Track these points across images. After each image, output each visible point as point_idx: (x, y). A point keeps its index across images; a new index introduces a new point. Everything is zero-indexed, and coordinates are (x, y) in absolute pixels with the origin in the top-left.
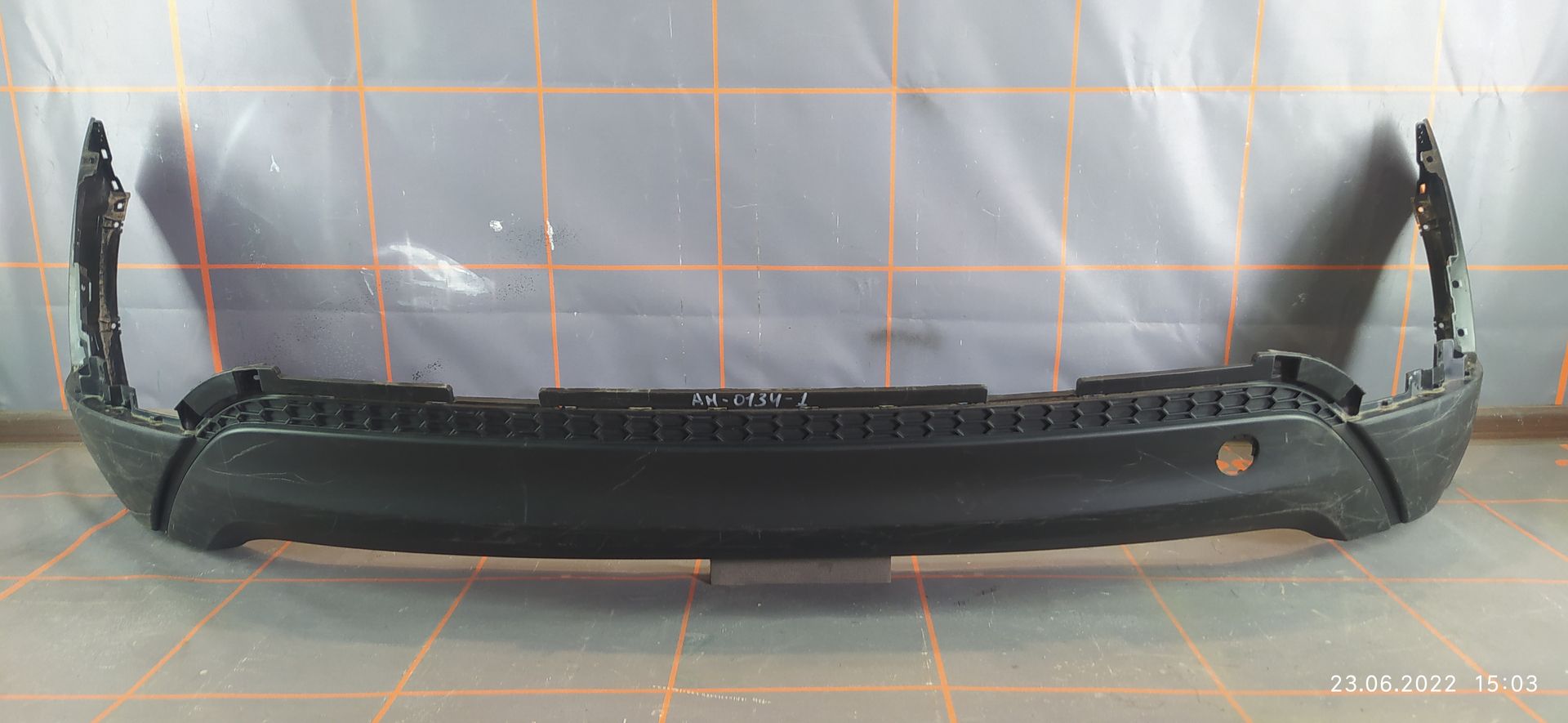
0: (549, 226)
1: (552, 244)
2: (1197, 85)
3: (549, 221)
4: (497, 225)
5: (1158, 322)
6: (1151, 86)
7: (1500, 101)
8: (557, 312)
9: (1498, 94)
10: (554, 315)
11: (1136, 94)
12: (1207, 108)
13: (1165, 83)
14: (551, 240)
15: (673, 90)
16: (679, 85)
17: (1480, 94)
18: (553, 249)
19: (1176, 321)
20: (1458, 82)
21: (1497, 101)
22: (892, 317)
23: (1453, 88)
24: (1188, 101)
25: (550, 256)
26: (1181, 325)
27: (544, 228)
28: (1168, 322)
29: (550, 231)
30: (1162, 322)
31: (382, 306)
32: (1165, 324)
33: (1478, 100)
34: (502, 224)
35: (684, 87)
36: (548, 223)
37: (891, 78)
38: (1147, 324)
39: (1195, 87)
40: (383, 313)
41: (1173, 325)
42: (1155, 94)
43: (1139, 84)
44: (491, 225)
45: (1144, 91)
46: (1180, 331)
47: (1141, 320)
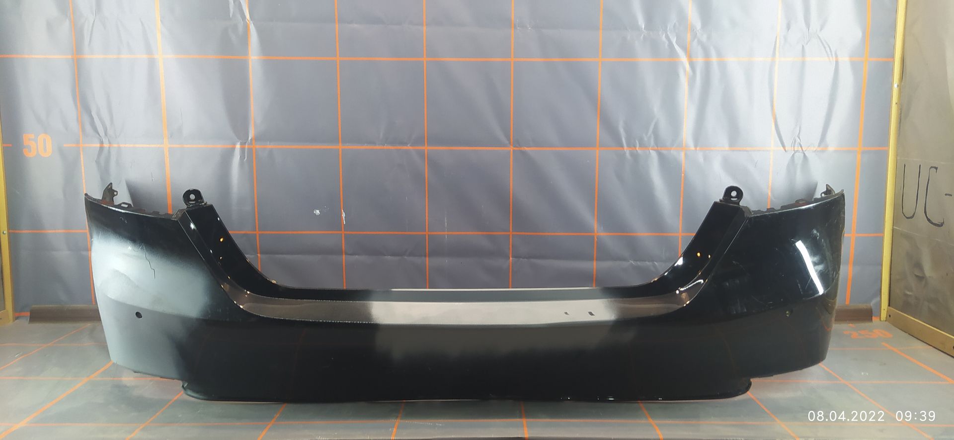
0: (343, 212)
1: (344, 221)
2: (657, 147)
3: (343, 209)
4: (318, 212)
5: (643, 261)
6: (635, 147)
7: (804, 153)
8: (346, 255)
9: (802, 150)
10: (344, 256)
11: (627, 151)
12: (661, 156)
13: (640, 146)
14: (344, 219)
15: (405, 148)
16: (408, 145)
17: (794, 150)
18: (344, 224)
19: (653, 261)
20: (784, 146)
21: (803, 155)
22: (512, 257)
23: (782, 148)
24: (653, 154)
25: (343, 227)
26: (655, 262)
27: (341, 214)
28: (648, 262)
29: (344, 215)
30: (645, 261)
31: (259, 251)
32: (647, 263)
33: (793, 155)
34: (320, 211)
35: (411, 146)
37: (510, 143)
38: (639, 263)
39: (656, 148)
40: (259, 255)
41: (651, 263)
42: (637, 151)
43: (629, 145)
44: (315, 212)
45: (631, 149)
46: (655, 266)
47: (635, 260)
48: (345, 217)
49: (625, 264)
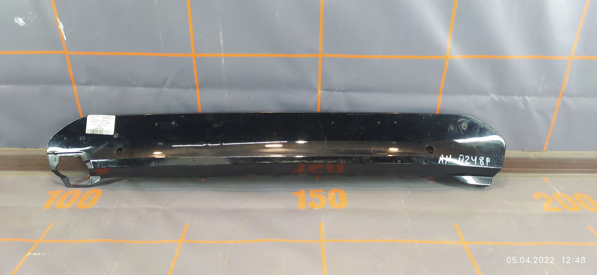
0: (60, 22)
1: (64, 36)
3: (58, 18)
4: (20, 21)
8: (76, 85)
14: (63, 32)
18: (65, 39)
19: (523, 93)
22: (321, 90)
25: (64, 44)
26: (526, 97)
27: (56, 25)
29: (61, 26)
30: (514, 95)
32: (516, 98)
34: (23, 20)
36: (58, 20)
38: (502, 96)
41: (521, 98)
44: (16, 21)
46: (525, 103)
47: (498, 93)
48: (63, 30)
49: (482, 99)
